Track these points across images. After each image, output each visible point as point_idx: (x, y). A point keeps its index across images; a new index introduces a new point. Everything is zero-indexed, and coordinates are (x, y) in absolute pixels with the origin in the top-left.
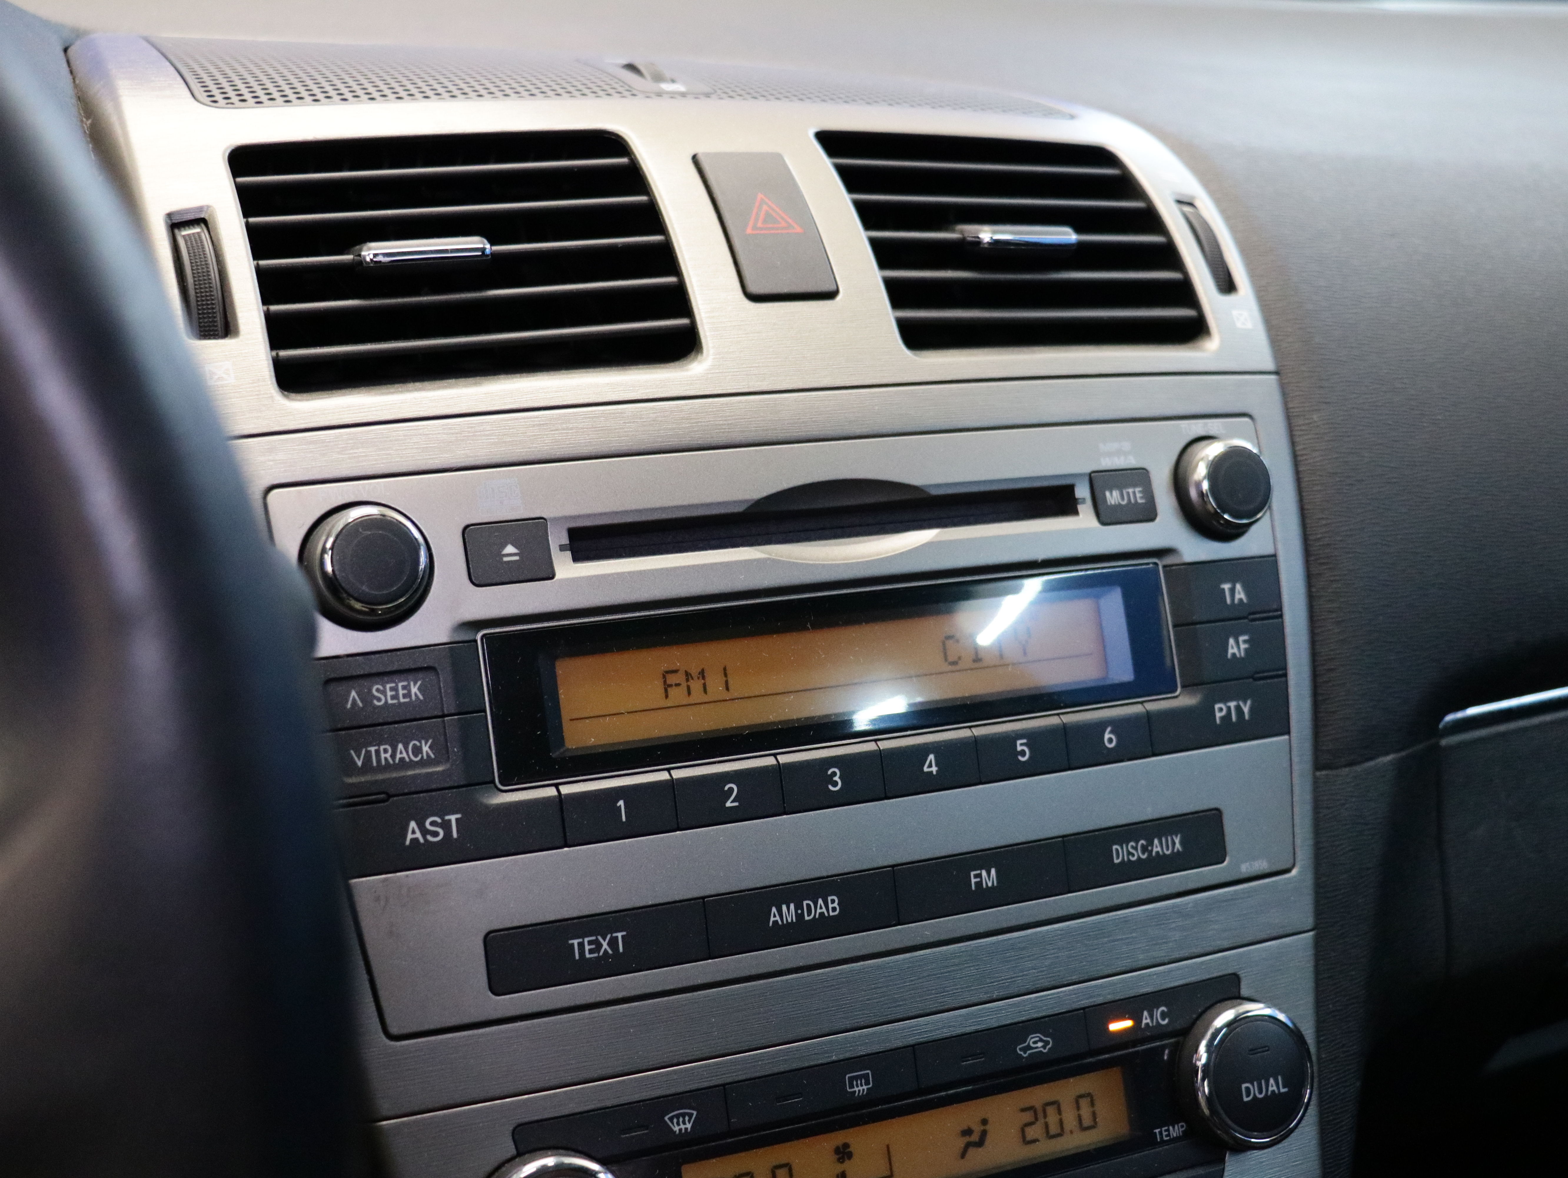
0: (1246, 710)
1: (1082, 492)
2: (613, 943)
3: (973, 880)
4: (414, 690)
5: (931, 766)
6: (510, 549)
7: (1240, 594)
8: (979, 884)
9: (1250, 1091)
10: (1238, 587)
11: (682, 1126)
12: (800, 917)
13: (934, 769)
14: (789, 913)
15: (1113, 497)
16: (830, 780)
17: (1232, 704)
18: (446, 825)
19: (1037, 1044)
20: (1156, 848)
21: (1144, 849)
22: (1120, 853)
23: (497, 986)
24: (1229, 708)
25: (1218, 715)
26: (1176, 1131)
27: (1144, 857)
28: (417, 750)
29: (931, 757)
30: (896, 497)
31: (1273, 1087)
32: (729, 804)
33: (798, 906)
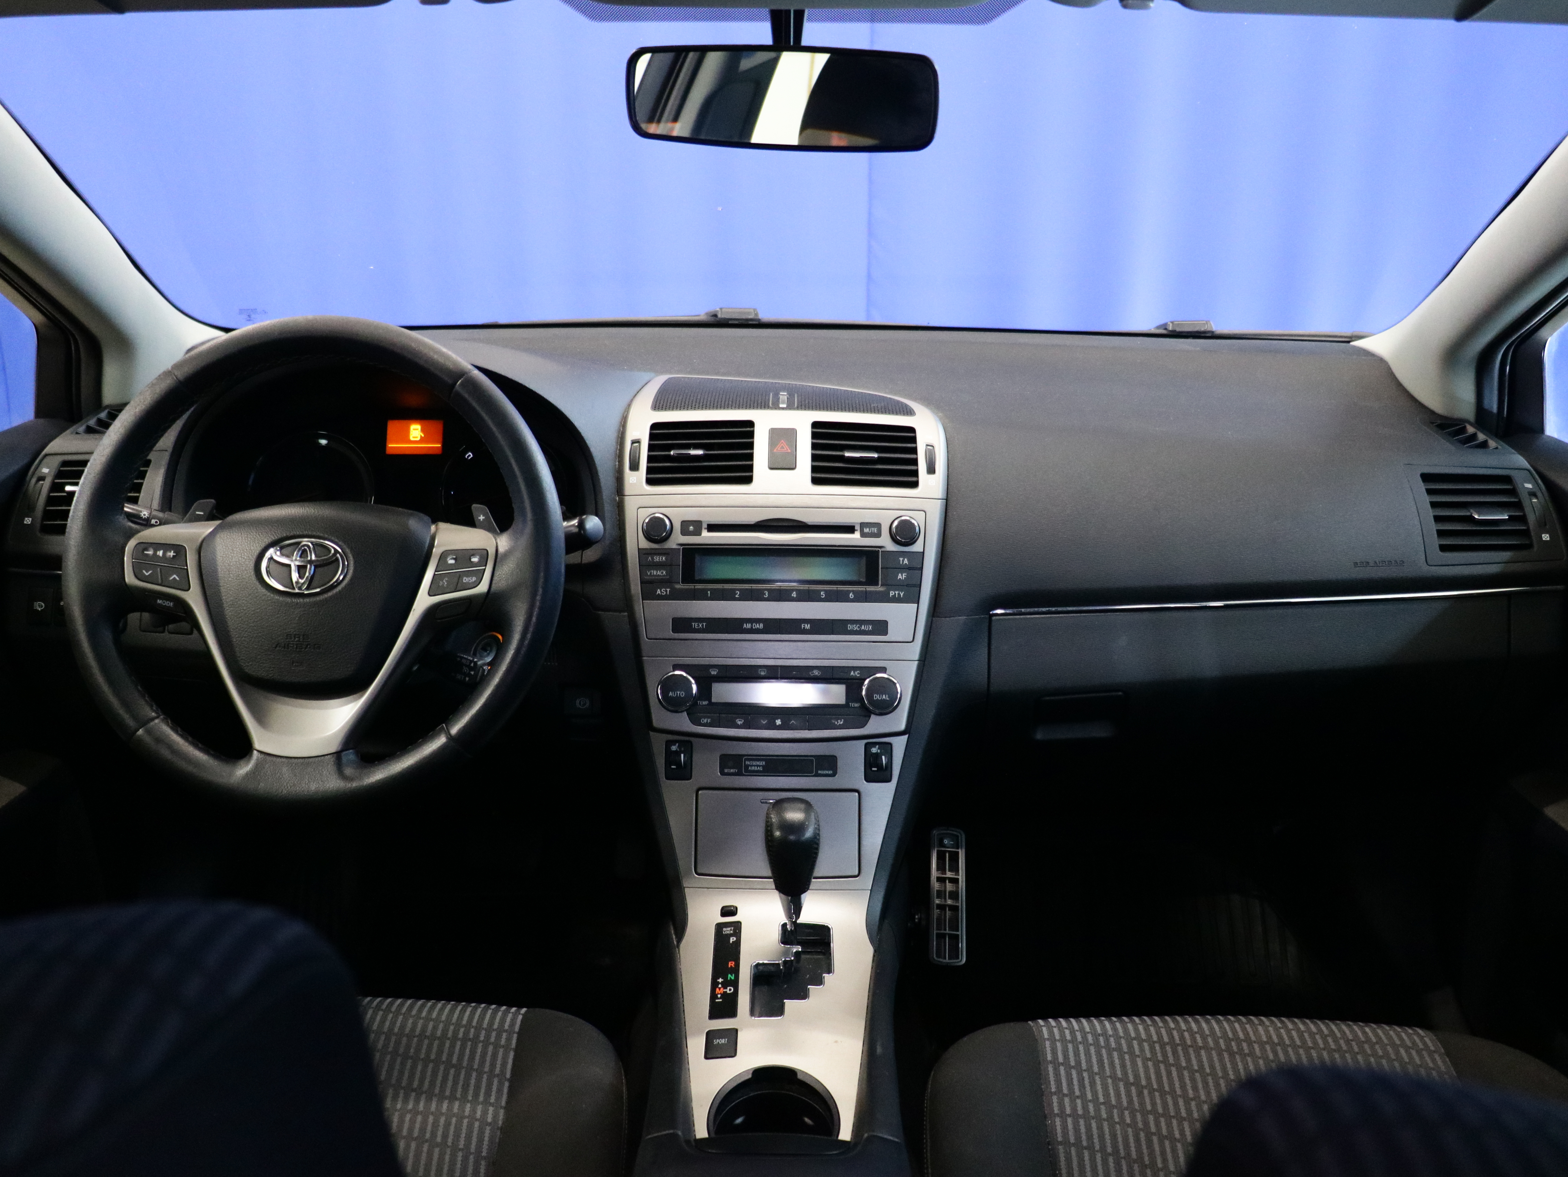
0: (902, 595)
1: (857, 527)
2: (703, 625)
3: (803, 627)
4: (664, 558)
5: (794, 595)
6: (691, 527)
7: (906, 561)
8: (804, 628)
9: (876, 697)
10: (906, 559)
11: (714, 672)
12: (752, 627)
13: (795, 596)
14: (749, 626)
15: (866, 530)
16: (765, 594)
17: (897, 592)
18: (666, 591)
19: (816, 673)
20: (863, 627)
21: (858, 627)
22: (850, 627)
23: (674, 631)
24: (895, 594)
25: (891, 594)
26: (857, 705)
27: (858, 629)
28: (662, 573)
29: (795, 593)
30: (795, 524)
31: (884, 697)
32: (737, 596)
33: (752, 625)
